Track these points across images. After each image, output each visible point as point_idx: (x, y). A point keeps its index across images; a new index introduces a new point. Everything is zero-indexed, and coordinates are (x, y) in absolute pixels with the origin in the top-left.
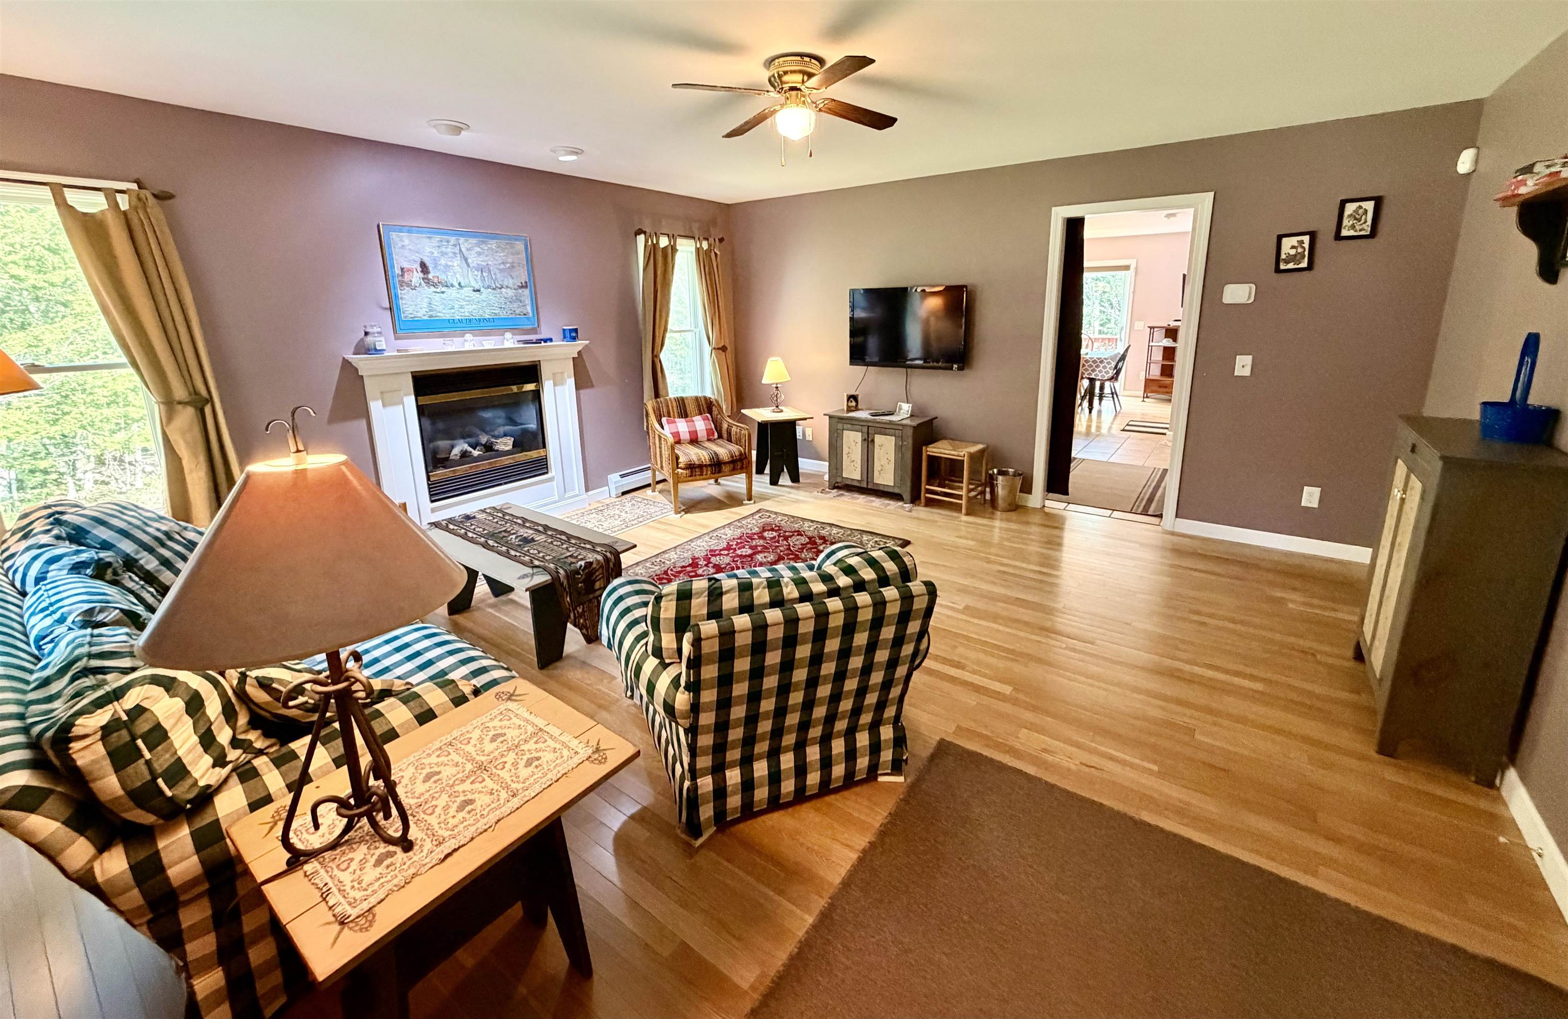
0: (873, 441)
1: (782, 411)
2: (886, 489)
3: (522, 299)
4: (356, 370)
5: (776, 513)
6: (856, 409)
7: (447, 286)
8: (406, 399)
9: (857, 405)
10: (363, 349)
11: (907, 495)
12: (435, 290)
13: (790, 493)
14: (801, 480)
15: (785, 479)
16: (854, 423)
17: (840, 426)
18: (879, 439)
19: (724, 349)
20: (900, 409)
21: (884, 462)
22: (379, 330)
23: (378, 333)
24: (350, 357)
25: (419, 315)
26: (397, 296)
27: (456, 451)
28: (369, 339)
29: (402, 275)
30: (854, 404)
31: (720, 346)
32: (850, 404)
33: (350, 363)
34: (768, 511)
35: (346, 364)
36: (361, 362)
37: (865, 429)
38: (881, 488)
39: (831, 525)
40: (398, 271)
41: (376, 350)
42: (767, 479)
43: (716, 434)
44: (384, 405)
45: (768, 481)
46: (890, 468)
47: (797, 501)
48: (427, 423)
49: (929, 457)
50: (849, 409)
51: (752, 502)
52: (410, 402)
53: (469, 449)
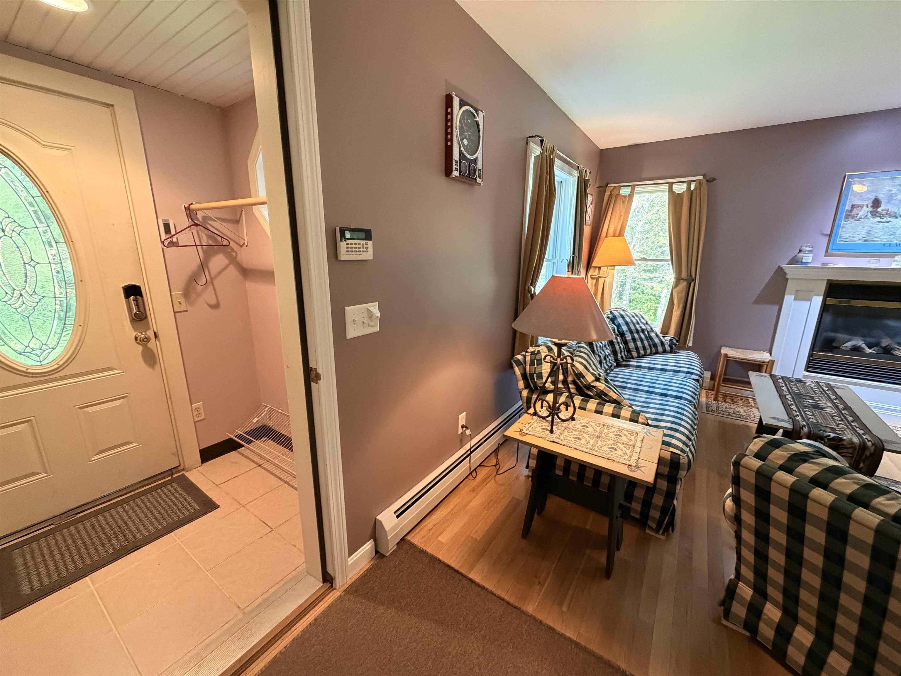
4: (785, 274)
7: (895, 217)
8: (815, 298)
10: (794, 261)
12: (881, 220)
22: (811, 249)
23: (808, 251)
24: (784, 265)
25: (855, 239)
26: (839, 226)
27: (849, 344)
28: (801, 255)
29: (851, 211)
33: (783, 270)
35: (780, 269)
36: (791, 271)
40: (848, 207)
41: (802, 262)
44: (795, 299)
48: (828, 318)
52: (818, 301)
53: (864, 346)
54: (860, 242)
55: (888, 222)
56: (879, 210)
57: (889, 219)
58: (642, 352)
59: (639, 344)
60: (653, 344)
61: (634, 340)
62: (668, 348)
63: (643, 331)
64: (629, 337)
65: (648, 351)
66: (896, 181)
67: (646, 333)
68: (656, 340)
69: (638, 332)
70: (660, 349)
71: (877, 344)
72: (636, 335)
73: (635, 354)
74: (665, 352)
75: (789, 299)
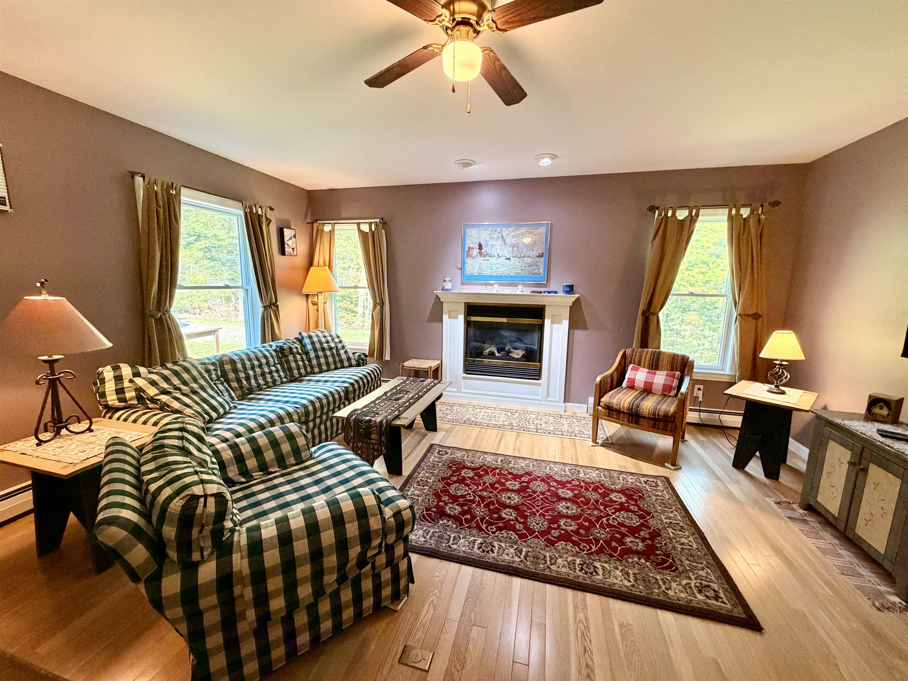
1: (783, 393)
2: (872, 553)
3: (538, 264)
4: (439, 298)
7: (491, 256)
8: (459, 316)
12: (484, 258)
16: (845, 435)
18: (876, 474)
19: (755, 316)
21: (876, 510)
23: (449, 281)
26: (465, 262)
27: (487, 351)
28: (444, 283)
29: (469, 252)
30: (885, 412)
31: (750, 313)
32: (877, 411)
37: (858, 450)
38: (865, 548)
40: (467, 249)
44: (449, 318)
46: (884, 526)
48: (471, 331)
52: (461, 318)
53: (496, 351)
54: (477, 274)
55: (488, 260)
56: (483, 251)
57: (489, 258)
58: (325, 368)
59: (322, 360)
60: (339, 360)
61: (317, 357)
62: (354, 362)
63: (331, 349)
64: (312, 355)
65: (332, 367)
66: (487, 231)
67: (334, 351)
68: (344, 356)
69: (323, 349)
70: (346, 364)
71: (503, 349)
72: (320, 353)
73: (316, 370)
74: (351, 366)
75: (445, 317)
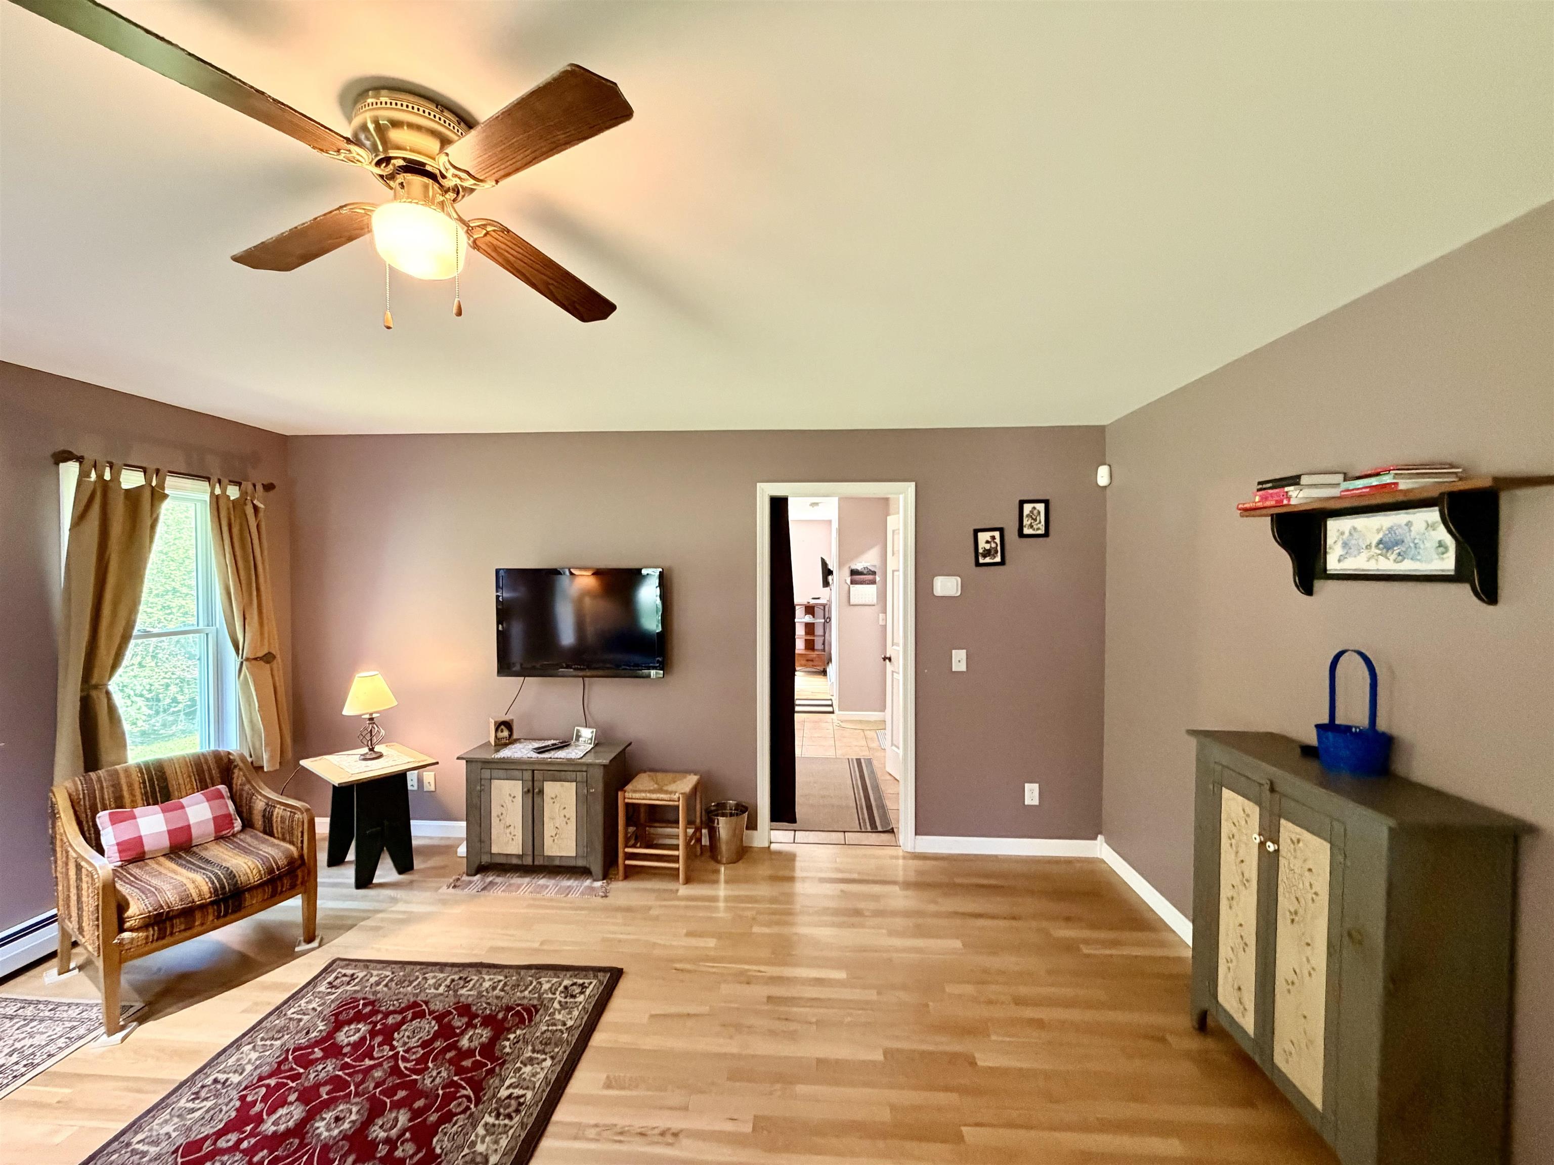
0: (541, 792)
1: (380, 756)
2: (564, 863)
5: (367, 964)
6: (511, 741)
9: (511, 735)
11: (597, 867)
13: (394, 900)
14: (418, 864)
15: (386, 871)
16: (509, 768)
17: (486, 774)
18: (551, 788)
19: (268, 658)
20: (578, 737)
21: (559, 822)
30: (506, 733)
31: (260, 654)
32: (500, 735)
34: (349, 962)
37: (528, 776)
38: (557, 863)
39: (479, 967)
42: (348, 873)
43: (238, 824)
45: (352, 880)
46: (570, 831)
47: (409, 919)
49: (628, 805)
50: (501, 744)
51: (315, 944)
